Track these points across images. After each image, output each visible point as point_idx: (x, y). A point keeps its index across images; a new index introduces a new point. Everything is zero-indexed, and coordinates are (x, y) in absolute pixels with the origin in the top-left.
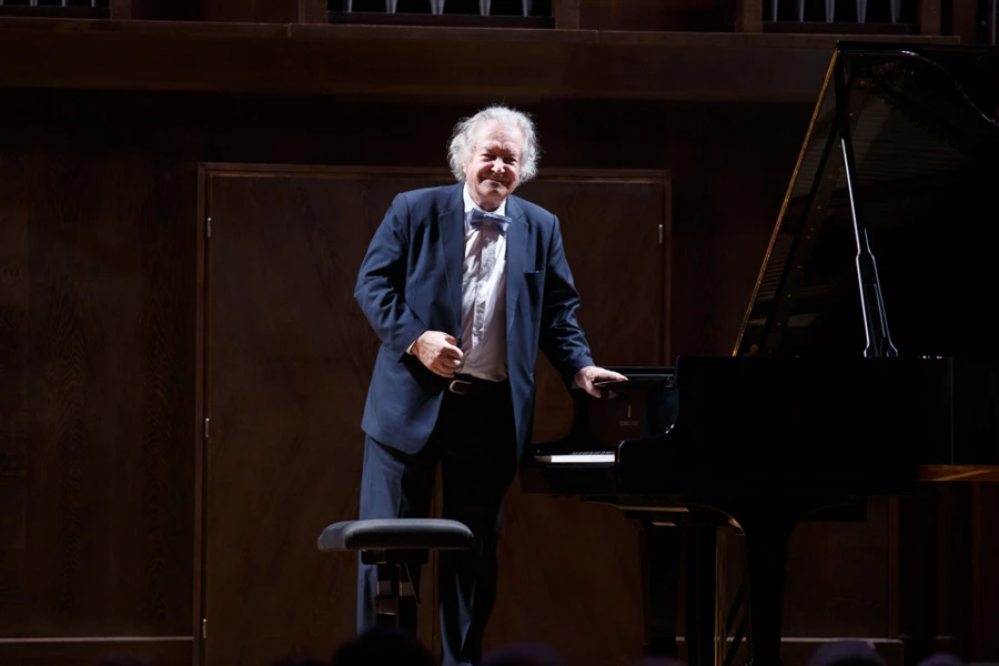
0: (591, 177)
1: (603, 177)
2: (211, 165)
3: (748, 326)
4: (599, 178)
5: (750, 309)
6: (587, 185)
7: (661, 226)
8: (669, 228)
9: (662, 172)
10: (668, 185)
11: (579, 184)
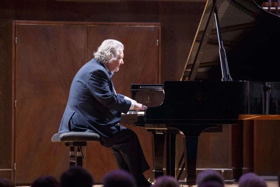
0: (136, 25)
1: (139, 25)
2: (17, 21)
3: (186, 72)
4: (138, 25)
5: (186, 66)
6: (134, 27)
7: (158, 40)
8: (160, 41)
9: (158, 23)
10: (160, 27)
11: (132, 27)
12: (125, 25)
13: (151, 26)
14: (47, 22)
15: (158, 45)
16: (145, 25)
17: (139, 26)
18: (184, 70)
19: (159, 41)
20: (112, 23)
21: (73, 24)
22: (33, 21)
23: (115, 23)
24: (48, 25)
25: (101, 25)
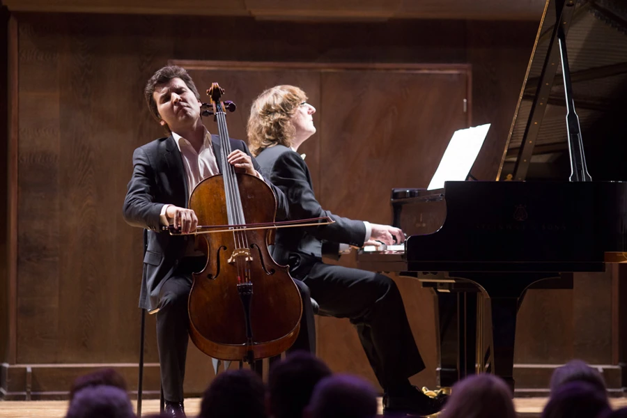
0: (420, 69)
1: (428, 69)
2: (176, 62)
3: (505, 162)
4: (425, 70)
5: (506, 151)
6: (417, 74)
7: (465, 101)
8: (470, 102)
9: (466, 66)
10: (469, 74)
11: (413, 74)
12: (398, 69)
13: (452, 71)
14: (238, 63)
15: (465, 110)
16: (440, 69)
17: (426, 72)
18: (503, 159)
19: (467, 102)
20: (371, 65)
21: (291, 68)
22: (209, 62)
23: (378, 65)
24: (240, 69)
25: (347, 69)
